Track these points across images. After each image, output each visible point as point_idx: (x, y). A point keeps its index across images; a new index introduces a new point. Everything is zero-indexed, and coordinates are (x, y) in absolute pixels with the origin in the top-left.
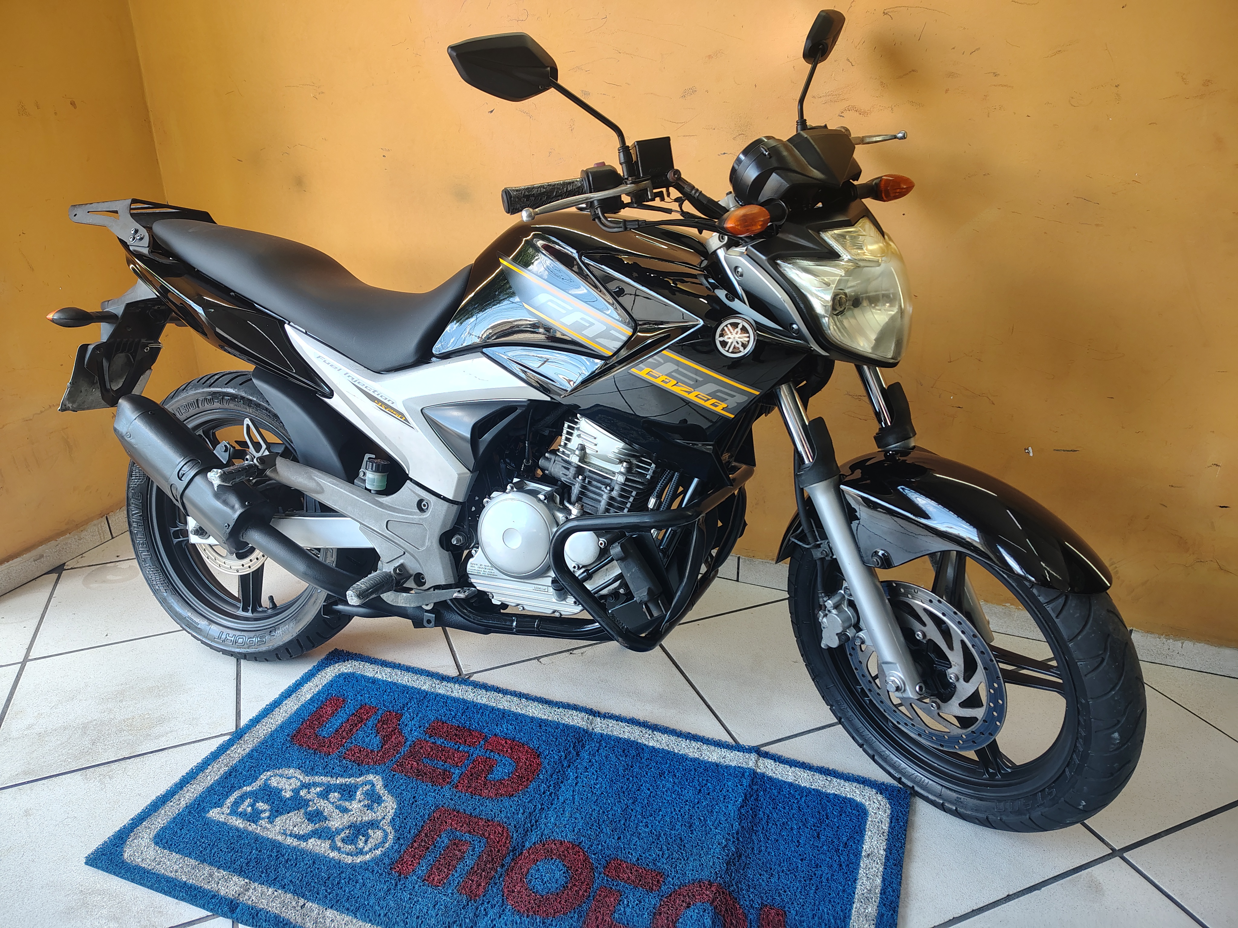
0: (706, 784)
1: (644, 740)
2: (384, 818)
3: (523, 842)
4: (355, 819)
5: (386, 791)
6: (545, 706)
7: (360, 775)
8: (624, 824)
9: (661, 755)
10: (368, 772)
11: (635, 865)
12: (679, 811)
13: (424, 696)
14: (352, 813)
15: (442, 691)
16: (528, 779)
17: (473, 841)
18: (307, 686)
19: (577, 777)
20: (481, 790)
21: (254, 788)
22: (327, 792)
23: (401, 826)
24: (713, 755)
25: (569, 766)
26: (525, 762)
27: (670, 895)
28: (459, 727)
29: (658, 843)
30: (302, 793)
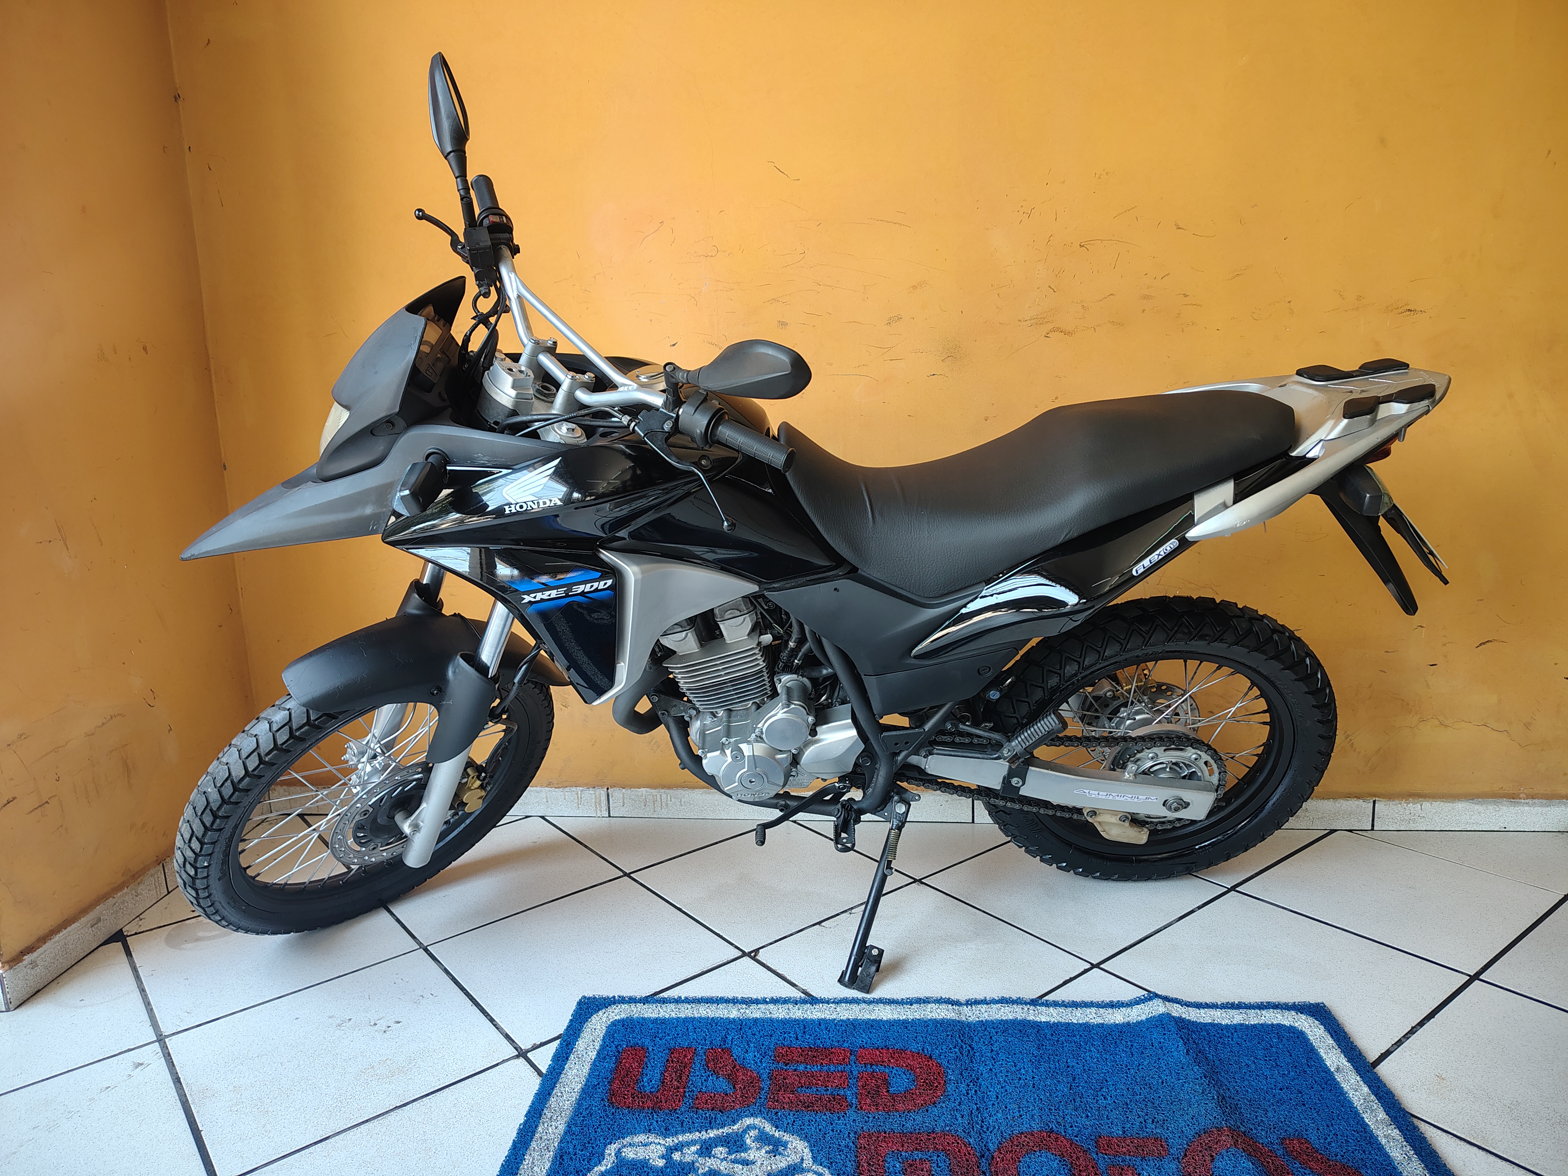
0: (1132, 1045)
1: (1033, 1018)
2: (802, 1159)
3: (985, 1146)
4: (769, 1168)
5: (781, 1133)
6: (893, 1006)
7: (734, 1122)
8: (1081, 1102)
9: (1063, 1028)
10: (740, 1117)
11: (1125, 1137)
12: (1127, 1077)
13: (741, 1025)
14: (759, 1163)
15: (757, 1015)
16: (940, 1083)
17: (930, 1157)
18: (580, 1044)
19: (991, 1070)
20: (894, 1106)
21: (609, 1166)
22: (707, 1148)
23: (832, 1163)
24: (1118, 1017)
25: (972, 1062)
26: (920, 1068)
27: (1186, 1155)
28: (811, 1048)
29: (1131, 1112)
30: (676, 1156)
